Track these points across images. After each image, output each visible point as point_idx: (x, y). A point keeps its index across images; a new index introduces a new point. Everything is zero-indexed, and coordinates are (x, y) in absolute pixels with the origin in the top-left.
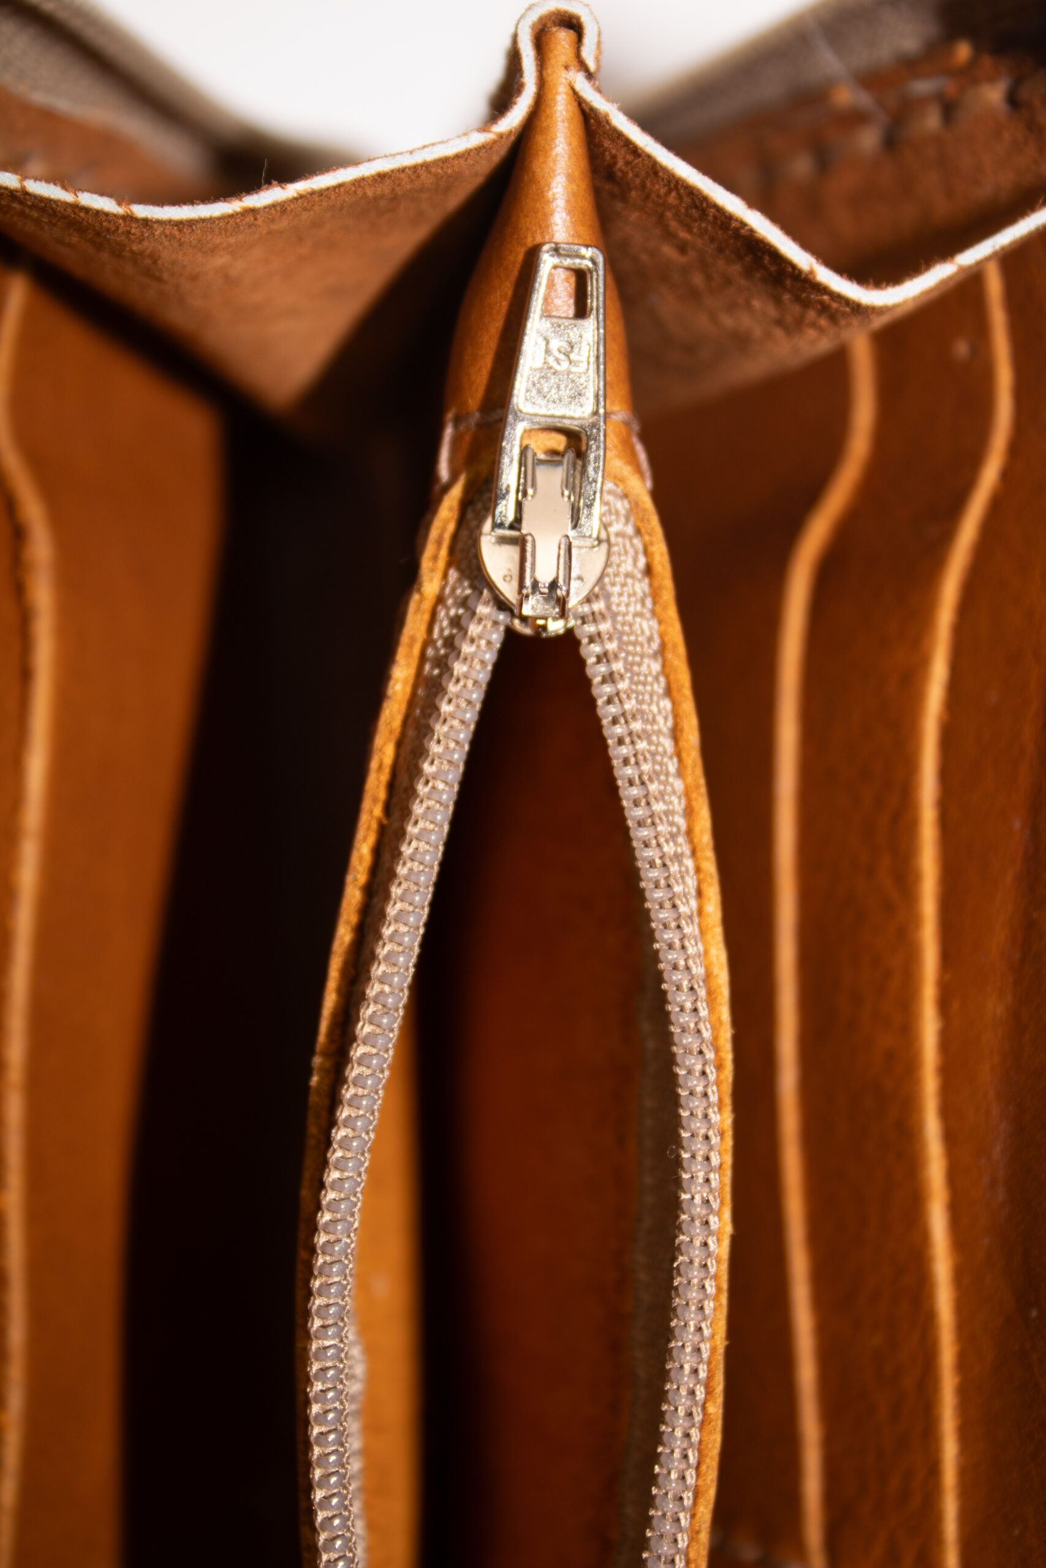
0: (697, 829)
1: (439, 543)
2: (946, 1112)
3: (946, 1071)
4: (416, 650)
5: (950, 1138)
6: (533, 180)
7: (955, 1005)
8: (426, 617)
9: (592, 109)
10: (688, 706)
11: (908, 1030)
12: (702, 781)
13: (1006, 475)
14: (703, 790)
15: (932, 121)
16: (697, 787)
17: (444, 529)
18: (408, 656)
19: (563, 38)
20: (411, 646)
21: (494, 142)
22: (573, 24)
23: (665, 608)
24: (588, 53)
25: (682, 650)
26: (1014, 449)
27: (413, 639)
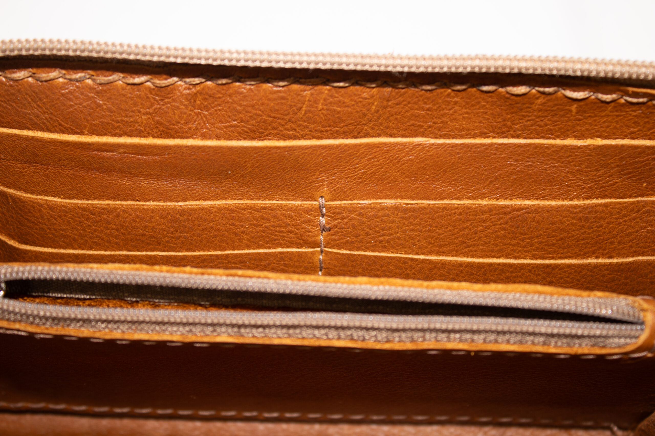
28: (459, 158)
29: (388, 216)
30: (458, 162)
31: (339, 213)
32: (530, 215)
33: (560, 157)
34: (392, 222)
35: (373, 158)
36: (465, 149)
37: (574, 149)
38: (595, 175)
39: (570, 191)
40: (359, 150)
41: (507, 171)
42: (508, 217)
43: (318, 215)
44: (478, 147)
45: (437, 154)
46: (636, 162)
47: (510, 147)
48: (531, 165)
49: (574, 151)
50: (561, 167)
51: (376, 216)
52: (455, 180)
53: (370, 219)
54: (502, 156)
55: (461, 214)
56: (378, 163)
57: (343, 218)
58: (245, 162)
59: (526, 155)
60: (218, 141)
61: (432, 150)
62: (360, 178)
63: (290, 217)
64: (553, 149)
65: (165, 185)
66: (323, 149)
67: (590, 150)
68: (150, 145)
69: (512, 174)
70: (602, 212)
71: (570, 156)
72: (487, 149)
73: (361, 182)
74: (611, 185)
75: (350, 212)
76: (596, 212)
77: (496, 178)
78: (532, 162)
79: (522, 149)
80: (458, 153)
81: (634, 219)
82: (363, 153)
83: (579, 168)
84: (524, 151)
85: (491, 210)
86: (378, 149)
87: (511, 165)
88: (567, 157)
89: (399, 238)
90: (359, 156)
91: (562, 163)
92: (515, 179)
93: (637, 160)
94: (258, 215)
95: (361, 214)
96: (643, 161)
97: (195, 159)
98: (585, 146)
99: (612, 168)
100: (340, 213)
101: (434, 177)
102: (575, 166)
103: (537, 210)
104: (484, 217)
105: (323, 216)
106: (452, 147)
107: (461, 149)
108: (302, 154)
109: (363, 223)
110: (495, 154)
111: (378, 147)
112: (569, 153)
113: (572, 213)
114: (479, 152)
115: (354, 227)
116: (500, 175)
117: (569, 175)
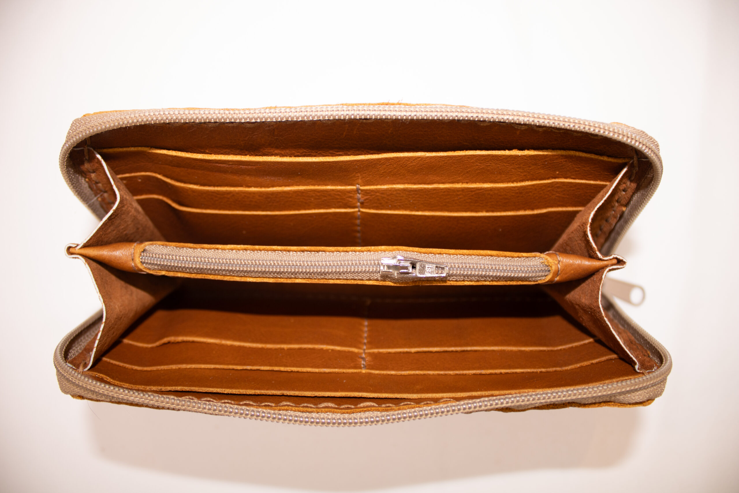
0: (207, 247)
1: (157, 272)
2: (268, 187)
3: (261, 187)
4: (175, 273)
5: (273, 186)
6: (94, 256)
7: (249, 185)
8: (170, 272)
9: (83, 246)
10: (186, 245)
11: (254, 193)
12: (199, 245)
13: (159, 174)
14: (201, 245)
15: (100, 185)
16: (200, 246)
17: (154, 272)
18: (177, 274)
19: (71, 250)
20: (175, 274)
21: (87, 262)
22: (69, 248)
23: (169, 244)
24: (74, 246)
25: (177, 243)
26: (155, 172)
27: (174, 274)
28: (444, 163)
29: (400, 194)
30: (443, 165)
31: (368, 193)
32: (487, 192)
33: (508, 161)
34: (402, 197)
35: (390, 165)
36: (448, 159)
37: (517, 157)
38: (528, 169)
39: (513, 177)
40: (380, 161)
41: (474, 169)
42: (473, 193)
43: (356, 194)
44: (457, 157)
45: (430, 162)
46: (554, 163)
47: (477, 157)
48: (489, 165)
49: (517, 158)
50: (508, 166)
51: (391, 194)
52: (442, 174)
53: (388, 195)
54: (472, 161)
55: (444, 192)
56: (393, 167)
57: (371, 195)
58: (308, 169)
59: (487, 160)
60: (290, 158)
61: (428, 160)
62: (382, 174)
63: (338, 195)
64: (504, 157)
65: (260, 180)
66: (358, 162)
67: (527, 157)
68: (248, 161)
69: (477, 170)
70: (531, 189)
71: (514, 160)
72: (462, 158)
73: (382, 176)
74: (537, 173)
75: (376, 192)
76: (527, 189)
77: (467, 172)
78: (490, 163)
79: (484, 157)
80: (444, 161)
81: (549, 191)
82: (383, 163)
83: (519, 166)
84: (486, 158)
85: (463, 190)
86: (393, 160)
87: (477, 165)
88: (512, 161)
89: (406, 204)
90: (380, 164)
91: (509, 164)
92: (479, 172)
93: (554, 162)
94: (318, 194)
95: (382, 194)
96: (558, 162)
97: (276, 168)
98: (523, 155)
99: (539, 165)
100: (370, 193)
101: (428, 173)
102: (516, 165)
103: (491, 189)
104: (459, 193)
105: (359, 194)
106: (440, 158)
107: (446, 159)
108: (345, 164)
109: (384, 197)
110: (467, 160)
111: (393, 159)
112: (513, 159)
113: (513, 190)
114: (457, 160)
115: (378, 200)
116: (469, 171)
117: (512, 170)
